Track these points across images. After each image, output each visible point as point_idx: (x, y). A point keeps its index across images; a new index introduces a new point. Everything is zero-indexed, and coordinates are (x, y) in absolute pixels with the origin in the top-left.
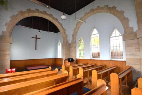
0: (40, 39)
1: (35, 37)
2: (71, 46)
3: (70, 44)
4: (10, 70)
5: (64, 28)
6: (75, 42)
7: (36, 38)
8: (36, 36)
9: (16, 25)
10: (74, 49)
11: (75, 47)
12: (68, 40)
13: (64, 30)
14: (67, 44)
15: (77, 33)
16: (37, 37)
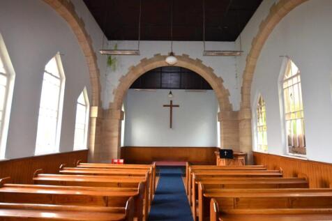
0: (178, 106)
1: (169, 104)
2: (239, 119)
3: (236, 114)
4: (116, 161)
5: (218, 76)
6: (249, 107)
7: (171, 106)
8: (171, 102)
9: (131, 88)
10: (245, 125)
11: (250, 120)
12: (231, 102)
13: (220, 80)
14: (229, 113)
15: (251, 81)
16: (173, 104)
